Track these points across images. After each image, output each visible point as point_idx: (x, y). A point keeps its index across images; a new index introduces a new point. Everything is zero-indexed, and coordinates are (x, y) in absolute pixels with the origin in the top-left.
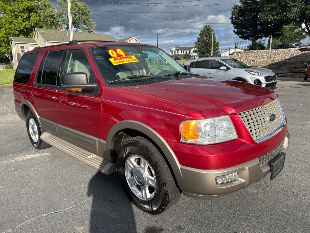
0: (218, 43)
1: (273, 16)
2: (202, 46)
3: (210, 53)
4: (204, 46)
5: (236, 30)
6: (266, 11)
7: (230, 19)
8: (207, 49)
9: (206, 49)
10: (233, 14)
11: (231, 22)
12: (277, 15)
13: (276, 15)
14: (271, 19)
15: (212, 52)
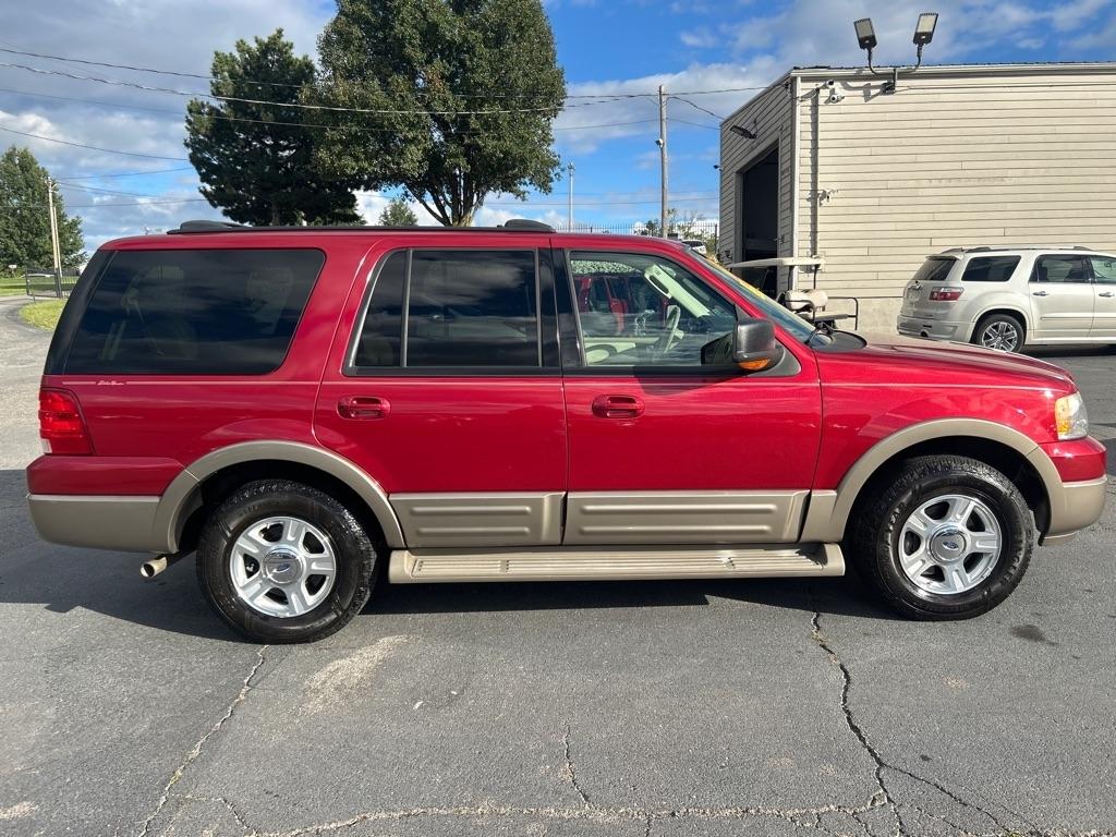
0: (74, 224)
1: (357, 159)
2: (6, 232)
3: (45, 259)
4: (16, 231)
5: (208, 188)
6: (334, 143)
7: (187, 145)
8: (29, 243)
9: (26, 243)
10: (194, 132)
11: (187, 157)
12: (369, 158)
13: (366, 159)
14: (353, 169)
15: (57, 257)
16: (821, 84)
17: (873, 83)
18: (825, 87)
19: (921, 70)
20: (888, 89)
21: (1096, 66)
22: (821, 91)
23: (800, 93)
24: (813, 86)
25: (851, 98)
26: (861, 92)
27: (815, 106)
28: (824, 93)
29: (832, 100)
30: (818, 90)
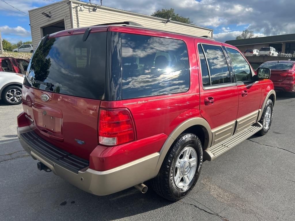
16: (77, 5)
17: (91, 8)
18: (79, 6)
19: (102, 7)
20: (94, 10)
21: (135, 13)
22: (78, 7)
23: (72, 7)
24: (76, 5)
25: (85, 10)
26: (88, 10)
27: (77, 11)
28: (79, 8)
29: (81, 10)
30: (77, 6)
